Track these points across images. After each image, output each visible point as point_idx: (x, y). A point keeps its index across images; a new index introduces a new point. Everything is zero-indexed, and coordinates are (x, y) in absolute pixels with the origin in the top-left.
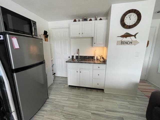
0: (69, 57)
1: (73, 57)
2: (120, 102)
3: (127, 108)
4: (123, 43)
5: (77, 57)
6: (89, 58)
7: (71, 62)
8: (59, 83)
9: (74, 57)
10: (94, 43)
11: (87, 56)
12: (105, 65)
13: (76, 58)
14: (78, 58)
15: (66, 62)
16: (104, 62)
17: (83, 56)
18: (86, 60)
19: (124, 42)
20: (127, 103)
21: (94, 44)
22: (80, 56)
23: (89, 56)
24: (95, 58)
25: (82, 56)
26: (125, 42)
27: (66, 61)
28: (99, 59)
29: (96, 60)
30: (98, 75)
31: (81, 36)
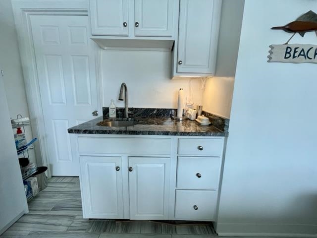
0: (95, 114)
1: (106, 111)
4: (292, 53)
5: (120, 112)
6: (160, 115)
7: (91, 132)
8: (54, 209)
9: (110, 111)
10: (179, 63)
11: (154, 109)
12: (223, 138)
13: (118, 116)
14: (123, 116)
15: (70, 131)
16: (218, 126)
17: (141, 109)
18: (150, 120)
19: (295, 52)
22: (130, 109)
23: (158, 110)
24: (180, 115)
25: (136, 109)
26: (299, 50)
27: (71, 127)
28: (193, 118)
29: (181, 119)
30: (199, 176)
31: (132, 37)
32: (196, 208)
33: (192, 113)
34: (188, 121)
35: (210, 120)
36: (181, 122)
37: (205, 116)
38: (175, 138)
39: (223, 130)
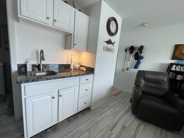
2: (109, 111)
3: (117, 114)
5: (34, 68)
9: (28, 66)
11: (57, 65)
12: (93, 75)
16: (90, 71)
20: (112, 109)
21: (74, 46)
23: (59, 65)
24: (72, 67)
26: (109, 49)
28: (78, 68)
29: (73, 69)
30: (86, 90)
31: (51, 25)
32: (85, 103)
33: (78, 66)
34: (76, 70)
35: (86, 69)
36: (73, 70)
37: (84, 67)
38: (78, 77)
39: (93, 72)
